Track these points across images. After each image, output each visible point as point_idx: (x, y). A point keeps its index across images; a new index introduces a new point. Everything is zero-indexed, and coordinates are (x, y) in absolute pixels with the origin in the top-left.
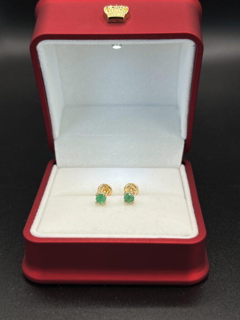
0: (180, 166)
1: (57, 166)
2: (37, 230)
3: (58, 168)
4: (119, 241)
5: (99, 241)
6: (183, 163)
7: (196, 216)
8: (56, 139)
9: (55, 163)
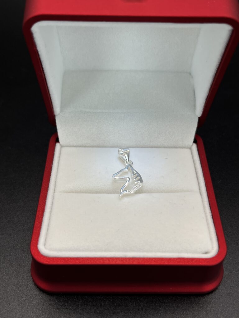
0: (192, 145)
1: (60, 145)
2: (45, 245)
3: (62, 147)
4: (135, 263)
5: (114, 263)
6: (195, 141)
7: (214, 222)
8: (57, 115)
9: (57, 140)
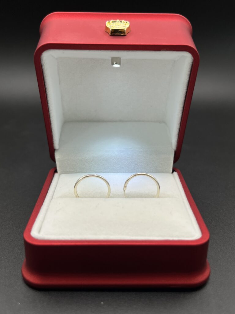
1: (58, 174)
2: (39, 232)
6: (174, 170)
9: (56, 171)
